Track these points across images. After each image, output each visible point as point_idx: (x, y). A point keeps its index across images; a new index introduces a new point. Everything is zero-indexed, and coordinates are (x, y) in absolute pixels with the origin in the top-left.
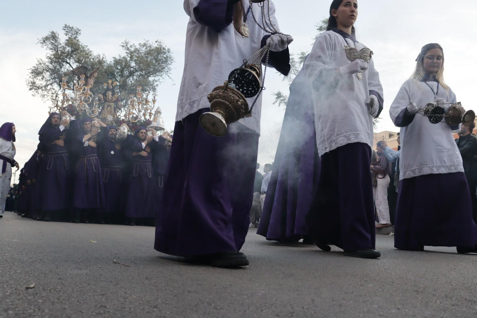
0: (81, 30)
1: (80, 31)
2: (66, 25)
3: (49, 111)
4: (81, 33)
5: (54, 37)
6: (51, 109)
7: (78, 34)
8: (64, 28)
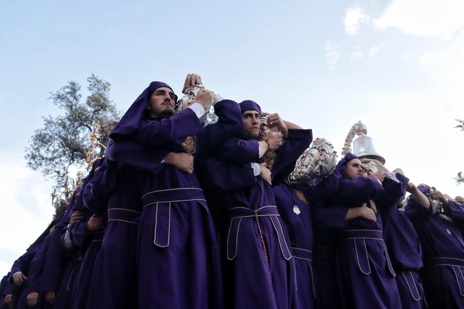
0: (111, 85)
1: (109, 85)
2: (93, 75)
3: (53, 193)
4: (110, 89)
5: (74, 89)
6: (55, 189)
7: (106, 90)
8: (90, 80)
